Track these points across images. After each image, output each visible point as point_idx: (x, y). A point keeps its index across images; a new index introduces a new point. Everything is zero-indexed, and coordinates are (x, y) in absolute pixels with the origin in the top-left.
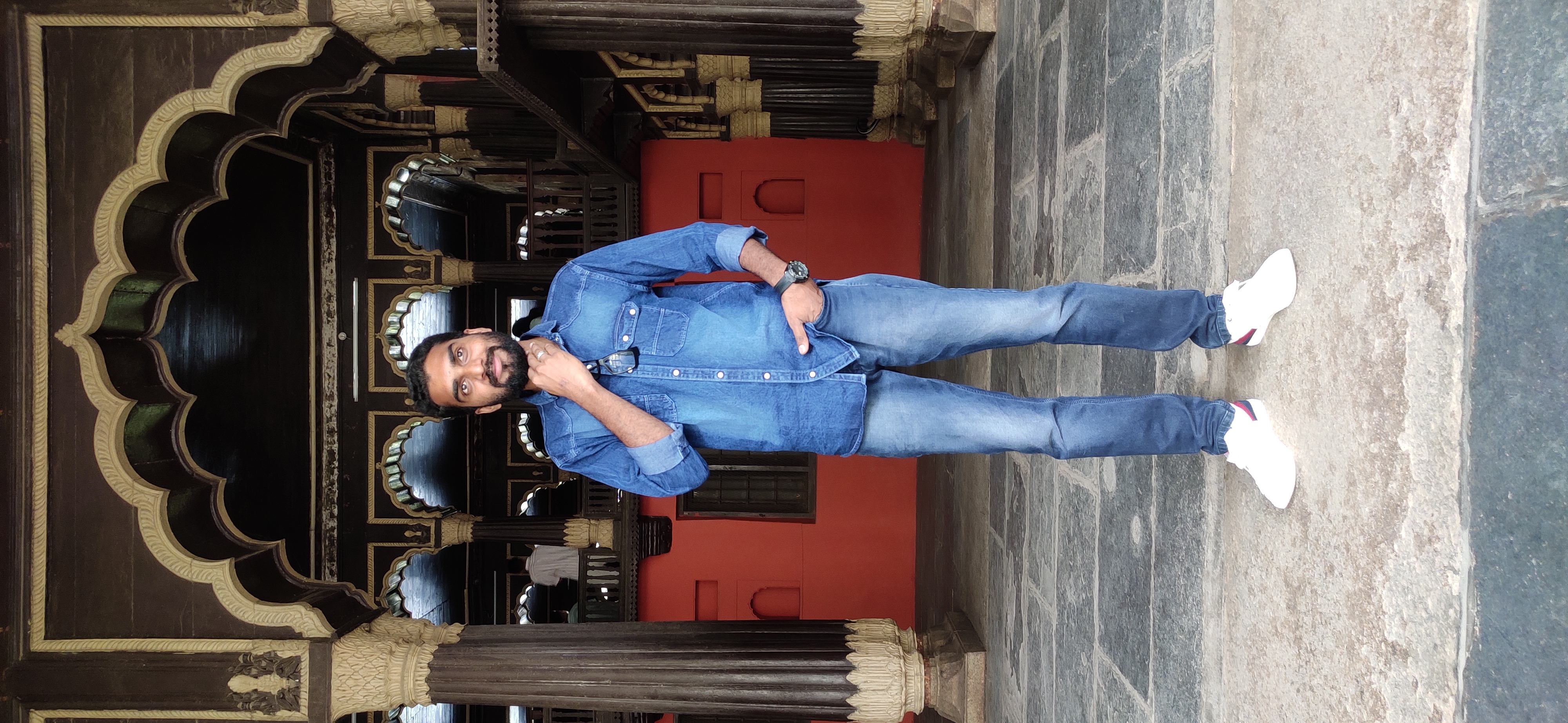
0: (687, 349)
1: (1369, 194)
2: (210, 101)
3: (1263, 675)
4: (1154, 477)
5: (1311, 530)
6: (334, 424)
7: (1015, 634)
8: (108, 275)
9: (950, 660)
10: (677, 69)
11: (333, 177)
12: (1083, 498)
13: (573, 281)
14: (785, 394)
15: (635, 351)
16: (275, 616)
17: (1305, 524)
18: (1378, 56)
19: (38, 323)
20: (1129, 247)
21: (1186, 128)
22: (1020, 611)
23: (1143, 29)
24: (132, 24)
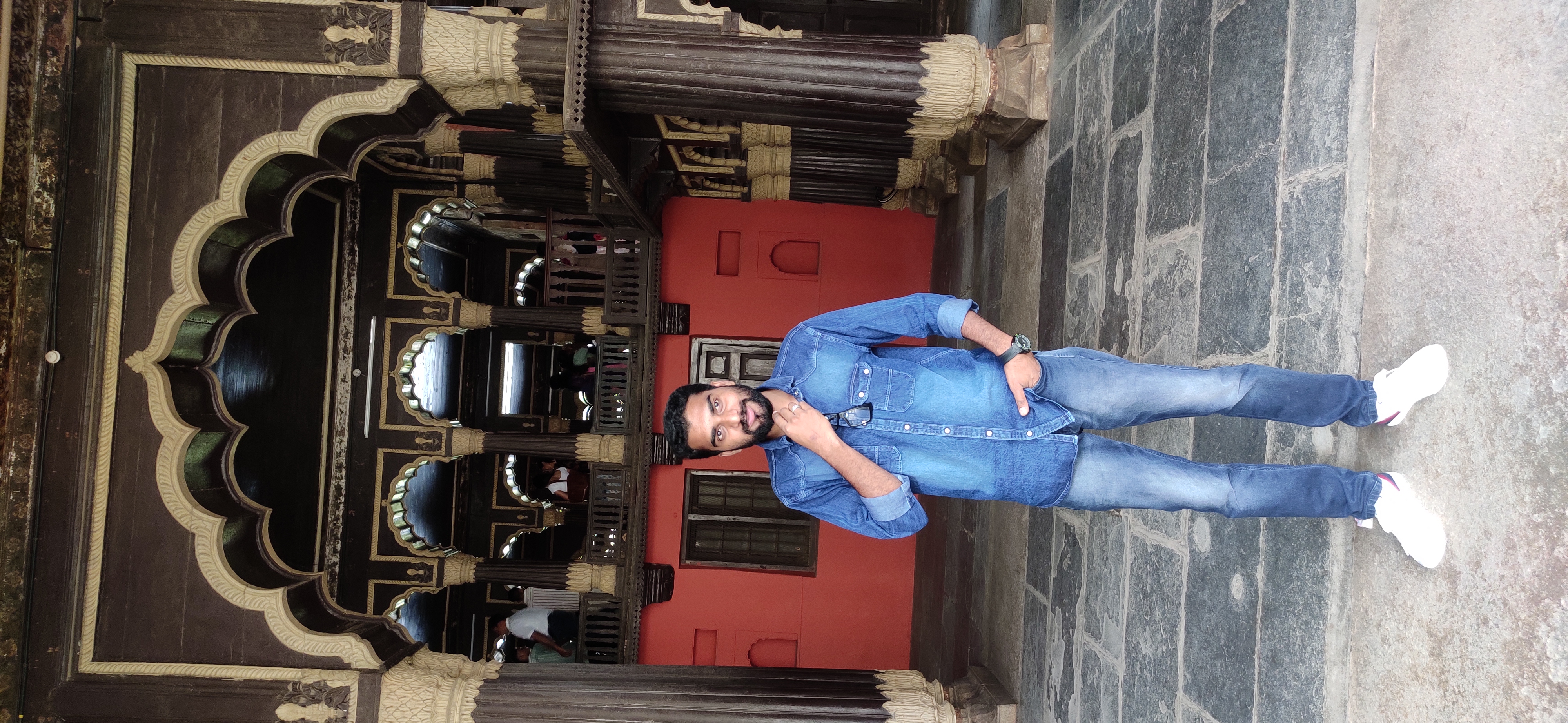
0: (917, 406)
1: (1532, 305)
2: (295, 143)
3: (1399, 715)
4: (1261, 539)
5: (1460, 587)
6: (343, 460)
7: (1062, 686)
8: (183, 304)
9: (982, 711)
10: (722, 134)
11: (358, 216)
12: (1166, 557)
13: (806, 342)
14: (1003, 449)
15: (869, 406)
16: (325, 646)
17: (1453, 582)
18: (1544, 191)
19: (110, 348)
20: (1234, 332)
21: (1310, 232)
22: (1071, 665)
23: (1256, 139)
24: (226, 67)
